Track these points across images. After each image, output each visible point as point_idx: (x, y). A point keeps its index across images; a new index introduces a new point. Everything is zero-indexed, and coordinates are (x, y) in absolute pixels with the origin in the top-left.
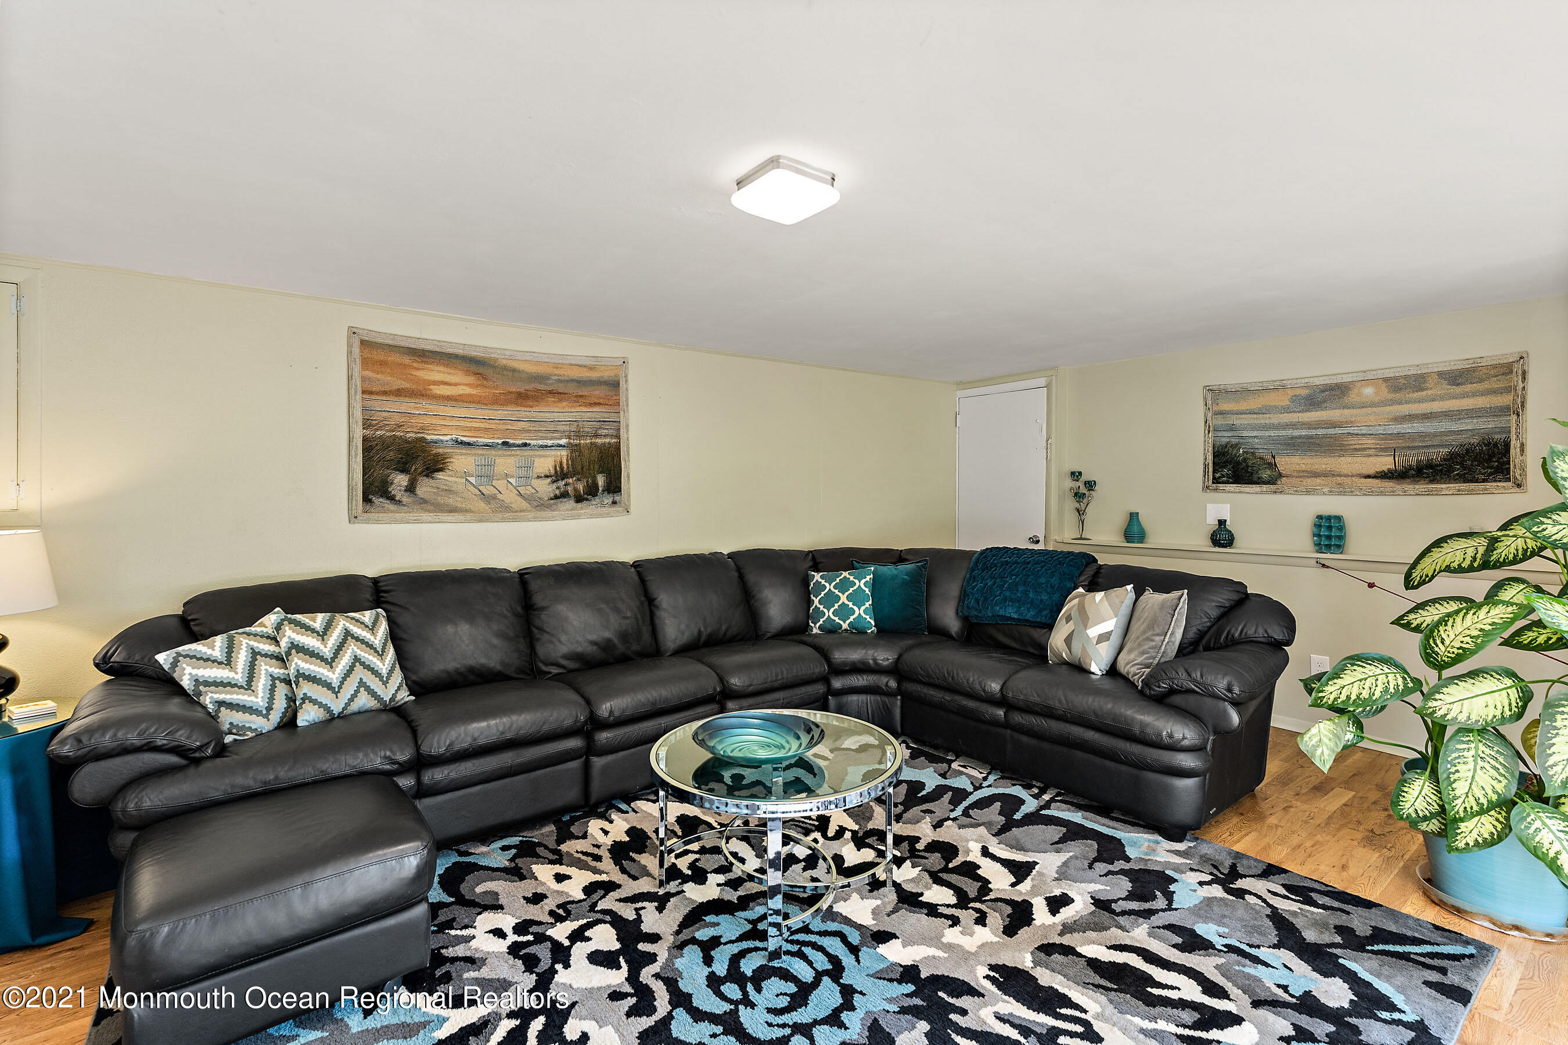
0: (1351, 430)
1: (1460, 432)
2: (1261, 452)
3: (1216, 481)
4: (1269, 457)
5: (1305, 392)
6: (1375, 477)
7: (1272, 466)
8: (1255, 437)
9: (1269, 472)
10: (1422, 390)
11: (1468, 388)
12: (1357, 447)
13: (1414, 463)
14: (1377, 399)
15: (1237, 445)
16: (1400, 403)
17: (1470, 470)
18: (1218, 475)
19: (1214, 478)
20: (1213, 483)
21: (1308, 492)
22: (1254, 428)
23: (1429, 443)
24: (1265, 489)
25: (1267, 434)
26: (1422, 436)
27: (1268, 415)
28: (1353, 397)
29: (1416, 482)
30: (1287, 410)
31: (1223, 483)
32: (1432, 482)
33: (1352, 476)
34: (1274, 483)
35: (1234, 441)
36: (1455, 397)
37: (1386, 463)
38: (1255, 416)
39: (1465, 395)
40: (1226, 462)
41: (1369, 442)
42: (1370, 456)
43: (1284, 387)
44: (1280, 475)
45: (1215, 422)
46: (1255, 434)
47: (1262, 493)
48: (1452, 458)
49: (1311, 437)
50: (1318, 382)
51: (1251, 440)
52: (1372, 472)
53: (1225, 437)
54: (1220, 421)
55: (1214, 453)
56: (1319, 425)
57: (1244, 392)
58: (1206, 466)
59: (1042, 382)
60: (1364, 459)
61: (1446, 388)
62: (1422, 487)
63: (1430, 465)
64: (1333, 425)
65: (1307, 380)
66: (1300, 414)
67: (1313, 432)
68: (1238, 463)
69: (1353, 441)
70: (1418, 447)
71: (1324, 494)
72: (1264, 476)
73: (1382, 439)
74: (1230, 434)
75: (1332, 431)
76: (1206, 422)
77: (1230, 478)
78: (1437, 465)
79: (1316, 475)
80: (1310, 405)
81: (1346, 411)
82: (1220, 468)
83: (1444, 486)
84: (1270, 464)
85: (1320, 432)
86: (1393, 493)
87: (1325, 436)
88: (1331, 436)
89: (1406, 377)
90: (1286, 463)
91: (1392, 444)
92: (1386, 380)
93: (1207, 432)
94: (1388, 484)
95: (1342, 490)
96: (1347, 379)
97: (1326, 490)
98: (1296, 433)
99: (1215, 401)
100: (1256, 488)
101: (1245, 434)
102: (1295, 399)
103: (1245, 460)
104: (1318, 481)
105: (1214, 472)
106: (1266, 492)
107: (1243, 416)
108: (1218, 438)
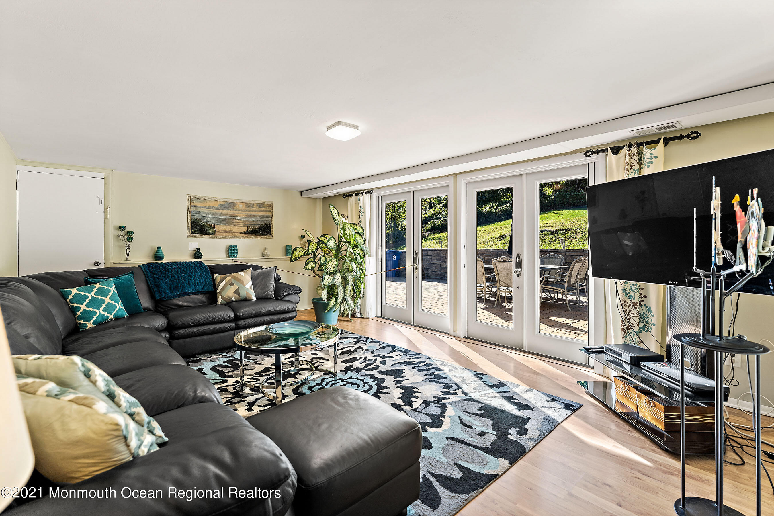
0: (236, 218)
1: (261, 221)
2: (211, 223)
3: (192, 233)
4: (213, 225)
5: (223, 203)
6: (243, 233)
7: (213, 228)
8: (208, 217)
9: (212, 230)
10: (253, 208)
11: (262, 209)
12: (238, 223)
13: (252, 229)
14: (242, 209)
15: (200, 219)
16: (248, 211)
17: (263, 232)
18: (193, 231)
19: (192, 232)
20: (191, 234)
21: (224, 238)
22: (207, 214)
23: (255, 224)
24: (211, 237)
25: (212, 216)
26: (254, 221)
27: (211, 210)
28: (237, 207)
29: (252, 235)
30: (217, 209)
31: (195, 234)
32: (255, 235)
33: (237, 233)
34: (214, 235)
35: (199, 218)
36: (260, 211)
37: (245, 229)
38: (207, 209)
39: (262, 211)
40: (196, 226)
41: (241, 222)
42: (241, 226)
43: (217, 200)
44: (216, 232)
45: (192, 209)
46: (208, 216)
47: (210, 238)
48: (260, 228)
49: (225, 219)
50: (227, 200)
51: (206, 218)
52: (242, 232)
53: (196, 216)
54: (193, 209)
55: (192, 222)
56: (227, 215)
57: (202, 200)
58: (188, 227)
59: (102, 175)
60: (240, 227)
61: (257, 208)
62: (253, 236)
63: (255, 230)
64: (232, 216)
65: (224, 199)
66: (222, 211)
67: (226, 217)
68: (202, 227)
69: (237, 221)
70: (253, 225)
71: (229, 238)
72: (210, 232)
73: (245, 222)
74: (198, 215)
75: (231, 218)
76: (188, 209)
77: (198, 232)
78: (257, 230)
79: (227, 232)
80: (225, 208)
81: (235, 212)
82: (194, 228)
83: (258, 236)
84: (213, 227)
85: (228, 217)
86: (247, 238)
87: (229, 219)
88: (231, 219)
89: (250, 203)
90: (218, 227)
91: (247, 223)
92: (246, 203)
93: (188, 213)
94: (246, 236)
95: (234, 237)
96: (236, 201)
97: (229, 237)
98: (220, 217)
99: (192, 201)
100: (207, 236)
101: (204, 215)
102: (220, 205)
103: (203, 225)
104: (227, 234)
105: (192, 230)
106: (212, 238)
107: (203, 209)
108: (193, 216)
